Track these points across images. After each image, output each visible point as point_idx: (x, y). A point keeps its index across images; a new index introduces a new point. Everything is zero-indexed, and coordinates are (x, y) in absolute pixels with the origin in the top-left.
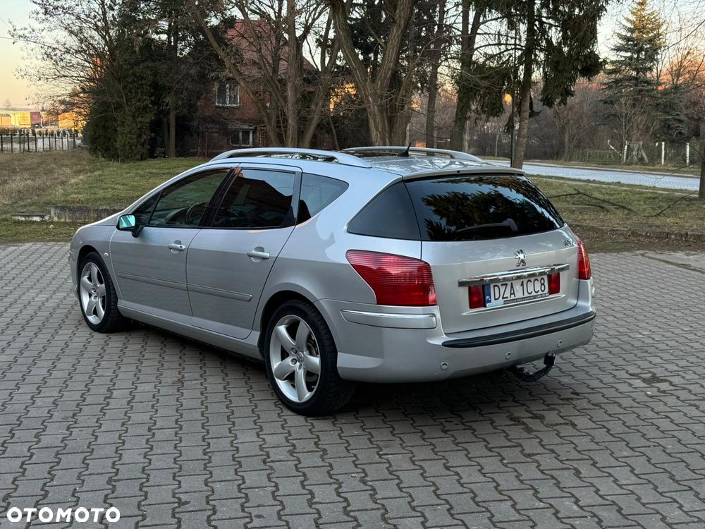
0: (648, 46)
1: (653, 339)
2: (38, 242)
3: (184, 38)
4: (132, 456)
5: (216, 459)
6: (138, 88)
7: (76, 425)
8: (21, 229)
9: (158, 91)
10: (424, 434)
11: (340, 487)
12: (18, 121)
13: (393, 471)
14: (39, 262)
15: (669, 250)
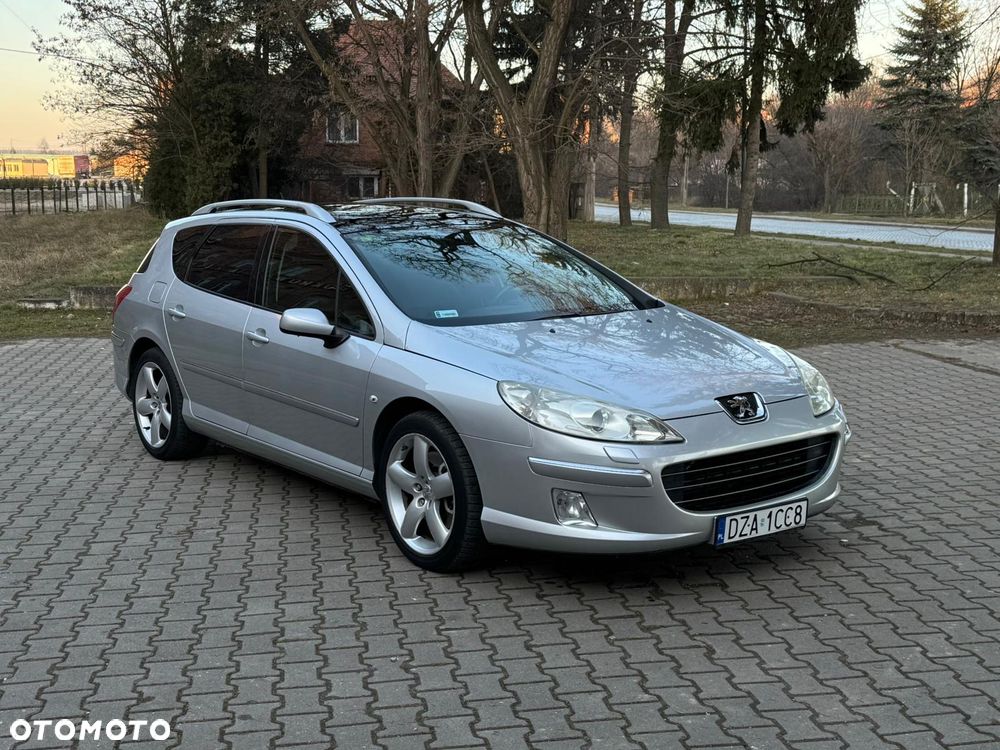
0: (944, 46)
1: (875, 465)
2: (46, 337)
3: (278, 48)
4: (93, 634)
5: (209, 639)
6: (213, 120)
7: (28, 593)
8: (27, 320)
9: (241, 122)
10: (510, 600)
11: (371, 675)
12: (58, 169)
13: (453, 653)
14: (41, 366)
15: (936, 338)
